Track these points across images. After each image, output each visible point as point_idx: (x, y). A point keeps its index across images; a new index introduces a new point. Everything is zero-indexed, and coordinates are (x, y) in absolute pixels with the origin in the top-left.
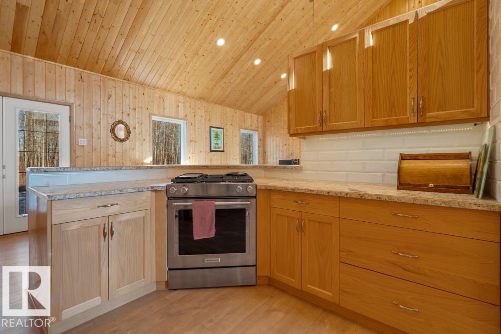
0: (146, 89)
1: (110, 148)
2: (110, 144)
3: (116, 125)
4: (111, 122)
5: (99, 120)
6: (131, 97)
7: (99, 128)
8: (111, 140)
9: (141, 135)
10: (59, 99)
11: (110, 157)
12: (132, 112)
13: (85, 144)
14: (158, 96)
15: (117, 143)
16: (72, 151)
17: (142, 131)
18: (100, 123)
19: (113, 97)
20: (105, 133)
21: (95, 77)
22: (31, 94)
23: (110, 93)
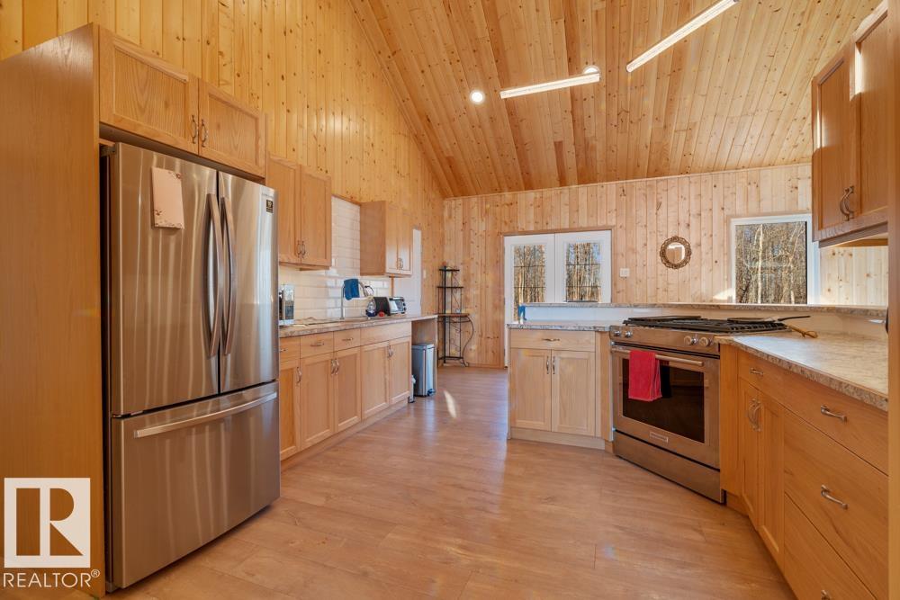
0: (721, 176)
1: (660, 279)
2: (659, 273)
3: (668, 244)
4: (662, 241)
5: (644, 242)
6: (692, 197)
7: (644, 252)
8: (662, 267)
9: (710, 255)
10: (601, 223)
11: (660, 291)
12: (694, 222)
13: (628, 275)
14: (744, 180)
15: (670, 270)
16: (614, 284)
17: (712, 248)
18: (646, 245)
19: (664, 205)
20: (653, 258)
21: (639, 184)
22: (576, 226)
23: (660, 200)
